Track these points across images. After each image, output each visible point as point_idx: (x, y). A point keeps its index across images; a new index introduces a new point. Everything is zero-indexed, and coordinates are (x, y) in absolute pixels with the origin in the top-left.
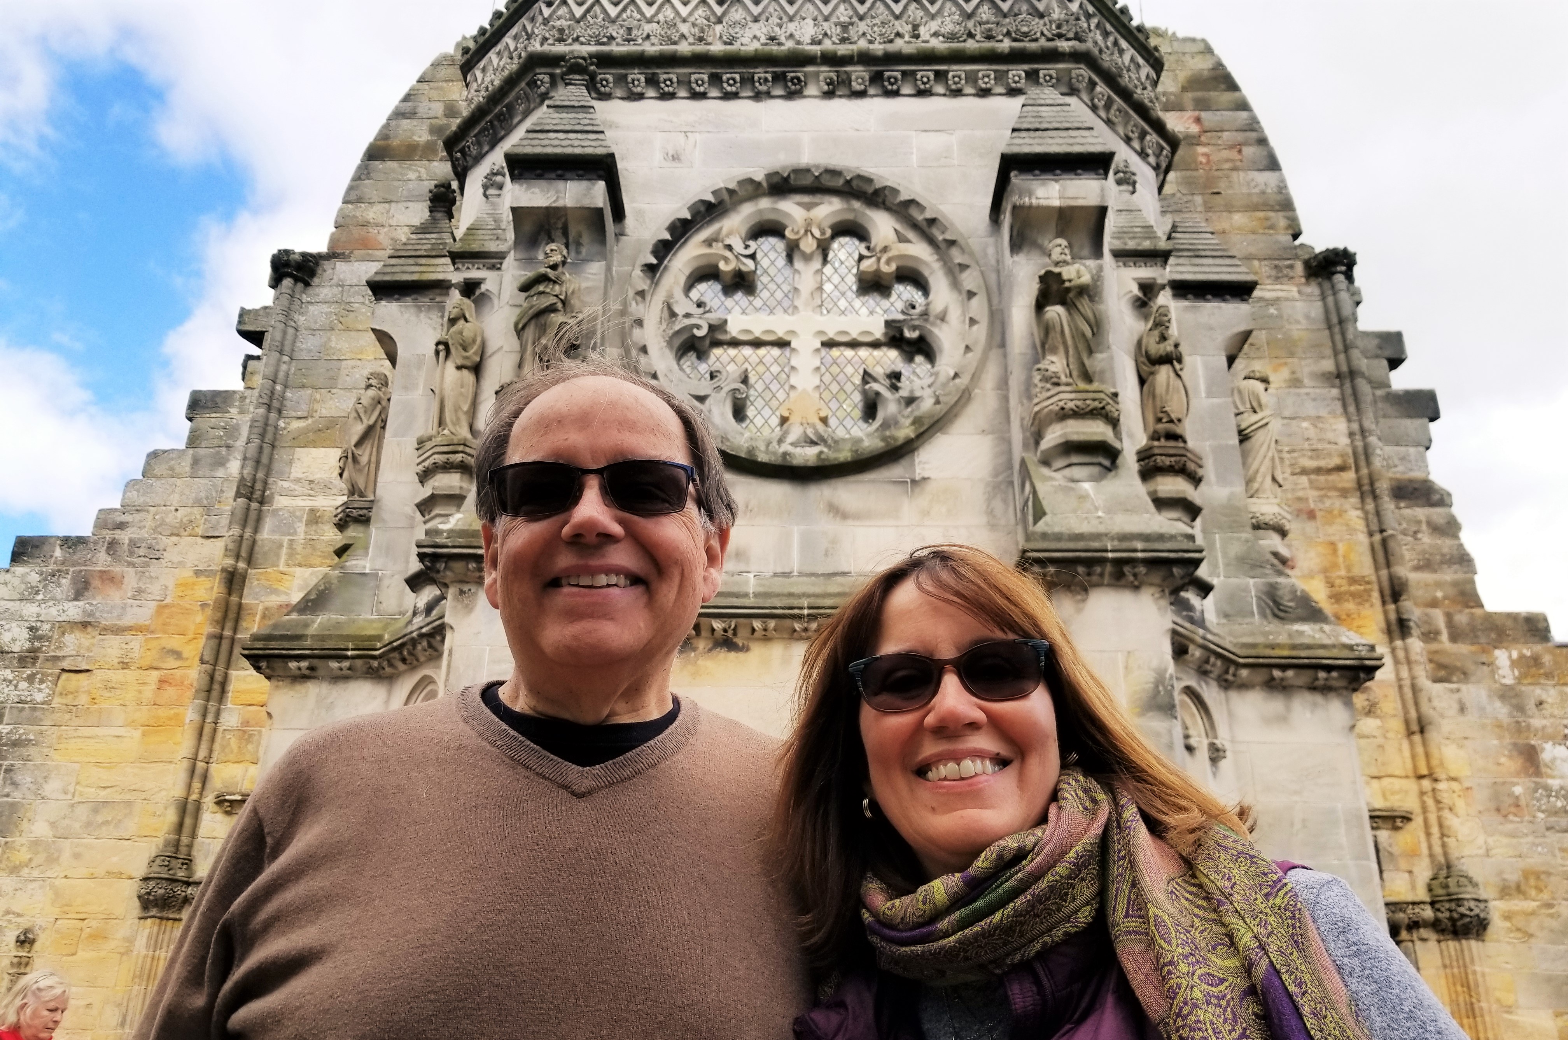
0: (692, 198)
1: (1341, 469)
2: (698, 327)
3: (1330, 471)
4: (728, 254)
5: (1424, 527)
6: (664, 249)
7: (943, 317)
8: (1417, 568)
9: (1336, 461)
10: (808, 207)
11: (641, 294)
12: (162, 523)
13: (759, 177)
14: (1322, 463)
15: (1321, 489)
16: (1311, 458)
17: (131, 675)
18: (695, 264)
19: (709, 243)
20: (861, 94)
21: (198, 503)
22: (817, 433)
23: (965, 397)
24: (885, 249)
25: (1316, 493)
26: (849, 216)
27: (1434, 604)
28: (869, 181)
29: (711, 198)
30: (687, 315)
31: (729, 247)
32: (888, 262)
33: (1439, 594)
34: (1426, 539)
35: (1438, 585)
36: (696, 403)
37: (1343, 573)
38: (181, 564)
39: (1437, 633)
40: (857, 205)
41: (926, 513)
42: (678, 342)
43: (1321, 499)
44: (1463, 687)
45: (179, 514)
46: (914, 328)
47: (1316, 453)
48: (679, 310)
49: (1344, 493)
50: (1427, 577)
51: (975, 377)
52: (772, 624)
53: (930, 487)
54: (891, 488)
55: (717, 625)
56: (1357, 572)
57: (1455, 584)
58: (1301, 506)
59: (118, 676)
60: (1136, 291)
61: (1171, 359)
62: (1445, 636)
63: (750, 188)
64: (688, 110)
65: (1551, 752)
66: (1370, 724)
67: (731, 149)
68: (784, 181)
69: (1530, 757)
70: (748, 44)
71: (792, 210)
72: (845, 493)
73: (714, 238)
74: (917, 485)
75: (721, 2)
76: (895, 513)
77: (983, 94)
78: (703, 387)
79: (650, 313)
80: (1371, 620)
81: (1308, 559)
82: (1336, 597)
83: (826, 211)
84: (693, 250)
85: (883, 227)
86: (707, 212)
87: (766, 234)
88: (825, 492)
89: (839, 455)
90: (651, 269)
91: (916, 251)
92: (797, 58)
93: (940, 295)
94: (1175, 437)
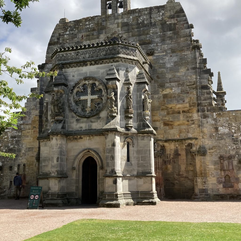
1: (193, 84)
3: (192, 85)
4: (80, 89)
5: (205, 93)
6: (72, 90)
7: (103, 95)
8: (203, 100)
9: (193, 83)
11: (70, 96)
12: (30, 109)
14: (190, 84)
15: (190, 88)
16: (189, 83)
17: (30, 131)
18: (76, 91)
21: (34, 105)
24: (97, 87)
25: (189, 89)
27: (205, 106)
32: (97, 89)
33: (206, 104)
34: (206, 95)
35: (206, 103)
37: (192, 102)
38: (34, 114)
39: (205, 111)
40: (94, 81)
42: (75, 101)
43: (190, 90)
44: (208, 119)
45: (32, 107)
46: (100, 97)
47: (190, 82)
48: (75, 97)
49: (194, 88)
50: (205, 102)
53: (101, 118)
54: (97, 118)
56: (194, 102)
57: (209, 102)
58: (187, 91)
59: (29, 131)
61: (129, 98)
62: (206, 111)
63: (81, 80)
64: (75, 69)
65: (220, 128)
66: (193, 126)
67: (80, 74)
68: (85, 79)
69: (217, 129)
70: (81, 58)
71: (87, 82)
72: (92, 119)
73: (79, 87)
74: (99, 118)
75: (77, 52)
76: (97, 122)
77: (108, 63)
78: (78, 107)
79: (72, 99)
80: (195, 109)
81: (187, 100)
82: (190, 106)
83: (90, 82)
84: (76, 89)
85: (97, 83)
86: (77, 84)
87: (85, 84)
88: (90, 119)
89: (91, 115)
90: (71, 93)
91: (101, 87)
92: (86, 62)
93: (103, 93)
94: (129, 109)
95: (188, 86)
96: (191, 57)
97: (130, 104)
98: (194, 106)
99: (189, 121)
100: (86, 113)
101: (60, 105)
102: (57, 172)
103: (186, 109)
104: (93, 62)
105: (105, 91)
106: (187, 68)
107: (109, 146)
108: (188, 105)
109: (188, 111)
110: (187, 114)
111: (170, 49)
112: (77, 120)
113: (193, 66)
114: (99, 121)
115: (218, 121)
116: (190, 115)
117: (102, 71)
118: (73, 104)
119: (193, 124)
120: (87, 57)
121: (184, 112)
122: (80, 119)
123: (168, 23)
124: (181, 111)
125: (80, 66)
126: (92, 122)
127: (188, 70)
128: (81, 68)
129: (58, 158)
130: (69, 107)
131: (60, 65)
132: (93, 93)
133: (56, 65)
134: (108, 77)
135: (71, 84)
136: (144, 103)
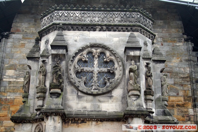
0: (78, 48)
2: (79, 70)
3: (186, 78)
4: (84, 57)
6: (74, 57)
7: (116, 69)
9: (187, 76)
10: (96, 50)
11: (71, 65)
13: (89, 45)
14: (184, 76)
18: (79, 59)
19: (81, 55)
20: (105, 31)
22: (97, 88)
23: (119, 83)
24: (108, 57)
25: (183, 82)
26: (103, 51)
28: (106, 46)
29: (81, 49)
30: (77, 68)
31: (84, 56)
32: (108, 60)
36: (79, 83)
40: (104, 49)
41: (113, 102)
42: (76, 72)
46: (112, 71)
47: (184, 74)
48: (76, 67)
49: (188, 82)
51: (121, 80)
52: (90, 119)
53: (114, 97)
54: (108, 97)
55: (82, 119)
56: (189, 95)
58: (181, 84)
60: (146, 64)
63: (87, 47)
66: (189, 122)
67: (85, 39)
68: (92, 46)
70: (88, 21)
71: (94, 50)
72: (101, 98)
74: (111, 97)
75: (83, 13)
76: (108, 102)
77: (124, 31)
78: (80, 80)
79: (72, 68)
80: (190, 104)
81: (181, 93)
82: (185, 100)
83: (99, 50)
84: (78, 57)
85: (108, 53)
86: (81, 51)
87: (90, 53)
88: (98, 98)
89: (100, 92)
90: (72, 61)
91: (113, 58)
92: (95, 25)
93: (116, 65)
94: (150, 89)
95: (181, 78)
96: (184, 49)
97: (151, 83)
98: (189, 101)
99: (184, 117)
100: (91, 89)
101: (59, 73)
103: (180, 103)
104: (104, 27)
106: (179, 59)
108: (182, 99)
109: (183, 105)
110: (181, 109)
111: (161, 37)
112: (79, 97)
114: (110, 101)
116: (186, 110)
120: (97, 21)
121: (178, 105)
122: (84, 96)
124: (175, 105)
125: (85, 30)
126: (100, 101)
127: (181, 61)
128: (86, 33)
130: (68, 78)
131: (59, 24)
132: (100, 65)
133: (54, 24)
134: (130, 45)
135: (72, 50)
136: (162, 86)
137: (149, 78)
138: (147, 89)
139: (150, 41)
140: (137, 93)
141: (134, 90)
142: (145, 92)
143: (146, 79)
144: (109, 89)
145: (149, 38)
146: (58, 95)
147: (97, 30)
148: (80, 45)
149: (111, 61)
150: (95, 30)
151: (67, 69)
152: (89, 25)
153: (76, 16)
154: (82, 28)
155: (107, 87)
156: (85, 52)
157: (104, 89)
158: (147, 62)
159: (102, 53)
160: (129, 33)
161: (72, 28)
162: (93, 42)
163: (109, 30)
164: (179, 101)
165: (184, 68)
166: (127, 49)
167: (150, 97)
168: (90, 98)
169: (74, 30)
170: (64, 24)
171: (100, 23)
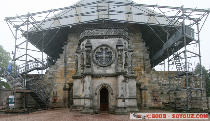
0: (96, 47)
2: (97, 56)
5: (147, 62)
6: (95, 51)
7: (113, 55)
9: (142, 58)
20: (108, 38)
23: (114, 61)
27: (147, 68)
28: (108, 45)
32: (109, 51)
39: (147, 70)
40: (107, 47)
44: (148, 74)
46: (111, 56)
50: (147, 66)
51: (115, 60)
52: (102, 76)
55: (99, 76)
56: (142, 66)
57: (149, 67)
61: (127, 58)
63: (100, 46)
64: (96, 40)
65: (153, 78)
66: (142, 77)
67: (99, 43)
68: (102, 46)
69: (152, 79)
70: (100, 34)
71: (103, 47)
72: (107, 68)
73: (98, 50)
74: (111, 67)
76: (109, 69)
77: (116, 38)
78: (98, 61)
79: (94, 56)
80: (143, 69)
81: (139, 65)
82: (140, 68)
83: (105, 47)
84: (97, 51)
85: (109, 49)
86: (97, 48)
87: (101, 49)
88: (105, 68)
89: (106, 65)
90: (94, 52)
91: (111, 50)
92: (103, 36)
93: (113, 54)
94: (127, 63)
95: (140, 58)
97: (127, 61)
98: (142, 68)
99: (140, 75)
100: (102, 64)
101: (89, 58)
102: (89, 95)
103: (139, 69)
104: (107, 37)
105: (113, 53)
107: (120, 82)
108: (139, 67)
109: (140, 70)
112: (98, 68)
113: (142, 50)
114: (110, 69)
115: (152, 75)
116: (141, 72)
117: (112, 42)
118: (95, 59)
119: (142, 76)
121: (138, 70)
122: (100, 67)
123: (130, 29)
124: (136, 70)
125: (99, 38)
126: (106, 69)
127: (140, 51)
128: (99, 39)
129: (90, 87)
130: (93, 60)
131: (87, 36)
132: (106, 54)
133: (85, 36)
134: (118, 44)
135: (94, 48)
136: (132, 62)
137: (126, 59)
138: (125, 63)
139: (127, 42)
140: (121, 65)
141: (120, 64)
142: (124, 65)
143: (125, 59)
144: (110, 64)
145: (127, 41)
146: (89, 67)
147: (104, 38)
148: (97, 45)
149: (111, 52)
150: (103, 38)
151: (92, 56)
152: (100, 36)
153: (95, 32)
154: (98, 37)
155: (109, 63)
156: (99, 49)
157: (108, 64)
158: (126, 51)
159: (107, 49)
160: (118, 39)
161: (93, 37)
162: (103, 44)
163: (109, 38)
164: (138, 68)
165: (141, 54)
166: (117, 46)
167: (127, 67)
168: (102, 68)
169: (94, 39)
170: (90, 36)
171: (105, 35)
